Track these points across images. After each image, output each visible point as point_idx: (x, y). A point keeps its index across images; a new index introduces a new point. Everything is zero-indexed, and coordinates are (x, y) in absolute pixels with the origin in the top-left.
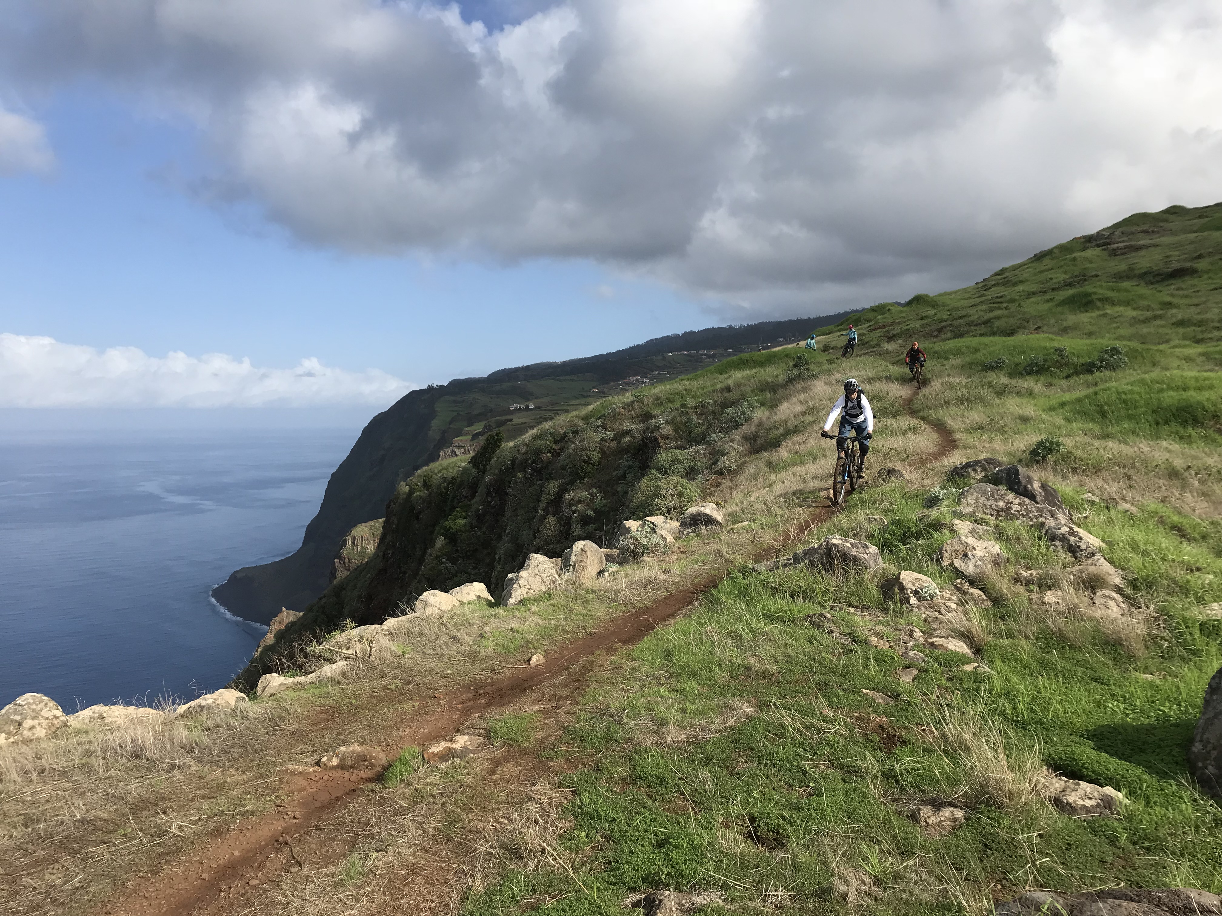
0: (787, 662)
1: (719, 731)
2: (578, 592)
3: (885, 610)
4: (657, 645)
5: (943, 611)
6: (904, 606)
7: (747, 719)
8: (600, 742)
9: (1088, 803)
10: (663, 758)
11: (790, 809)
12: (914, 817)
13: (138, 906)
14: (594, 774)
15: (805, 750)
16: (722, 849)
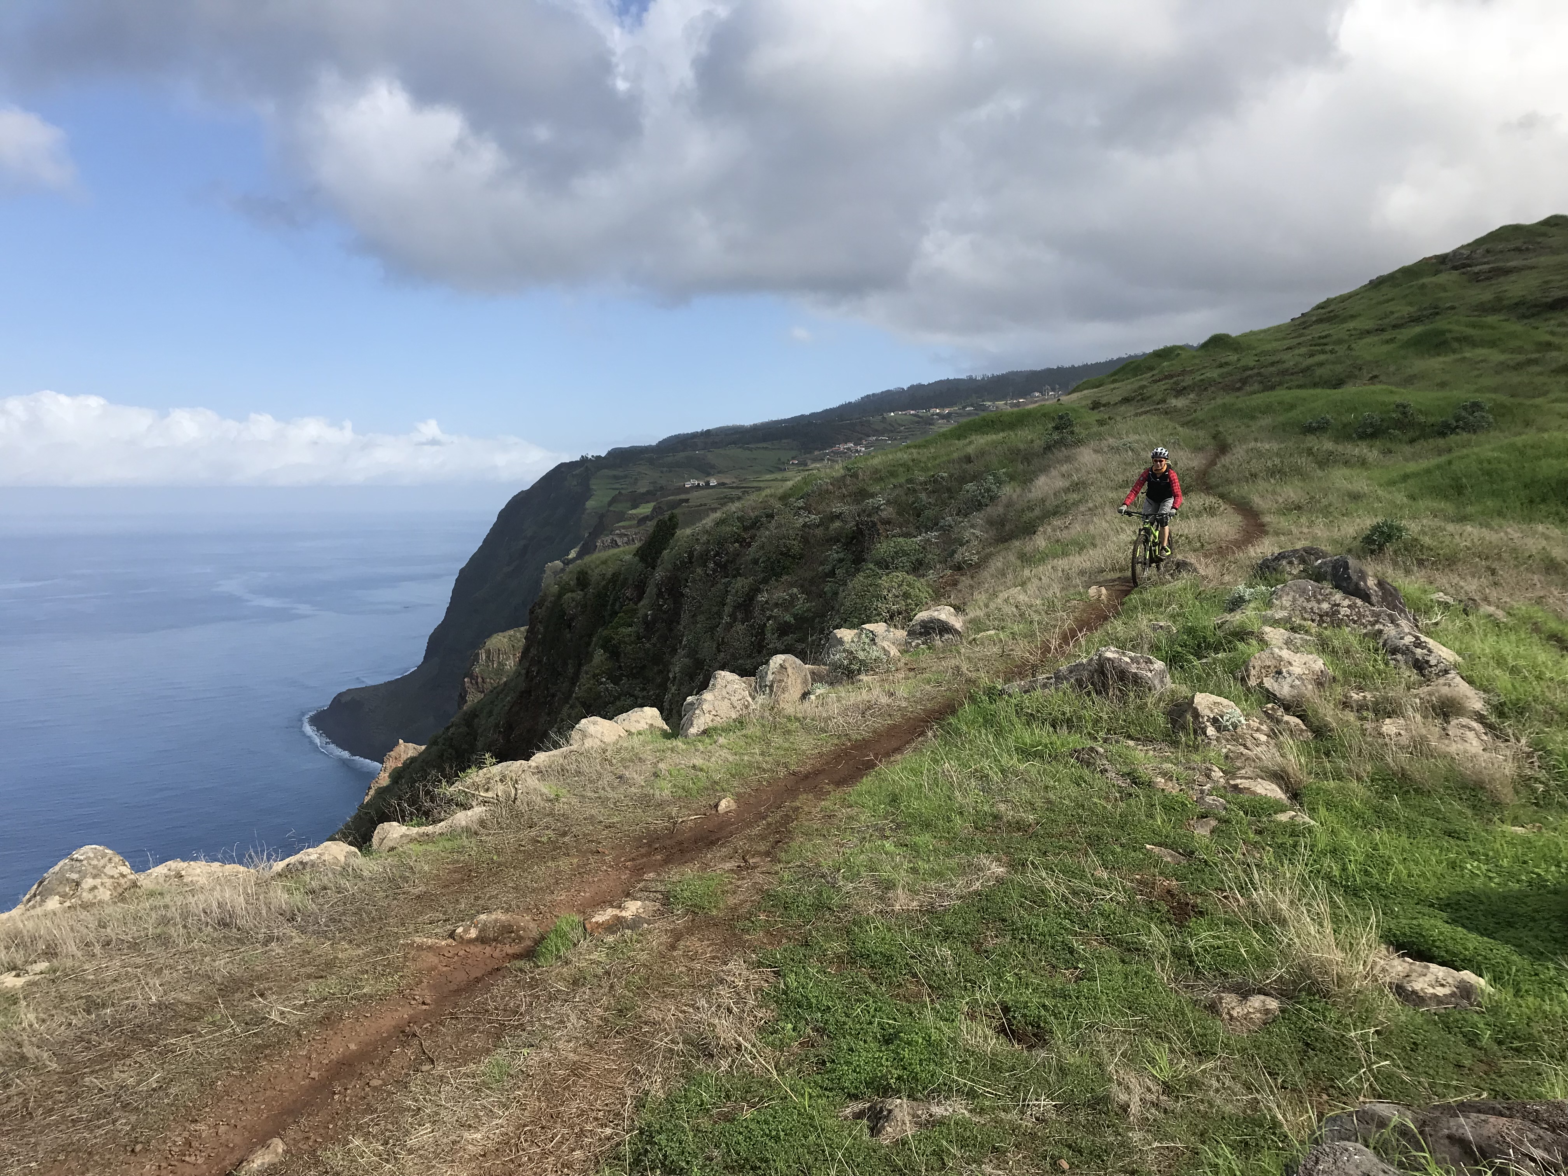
0: (1047, 809)
1: (961, 898)
2: (778, 719)
3: (1175, 744)
4: (880, 787)
5: (1249, 744)
6: (1199, 738)
7: (998, 882)
8: (808, 910)
9: (1440, 991)
10: (889, 930)
11: (1054, 997)
12: (1213, 1008)
13: (231, 1111)
14: (802, 951)
15: (1072, 922)
16: (968, 1047)
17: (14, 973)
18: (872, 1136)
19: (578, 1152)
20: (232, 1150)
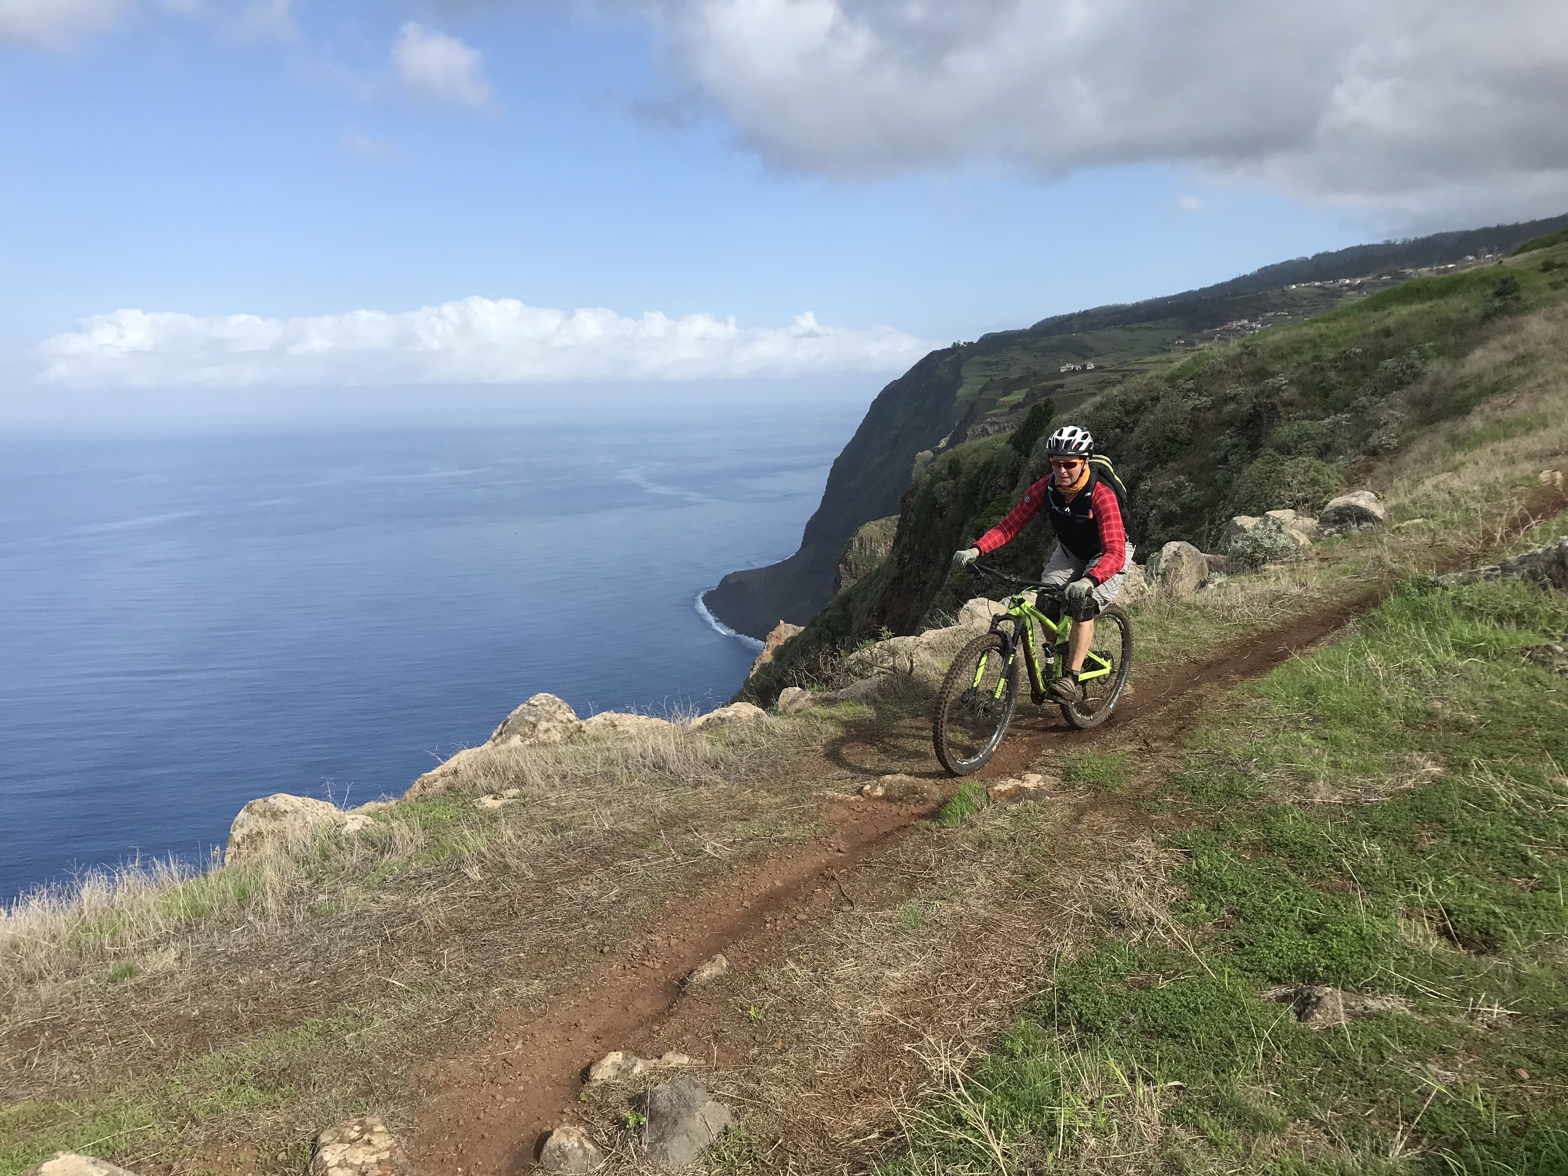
0: (1492, 710)
1: (1391, 795)
2: (1175, 607)
4: (1294, 679)
7: (1434, 781)
8: (1219, 796)
10: (1309, 821)
11: (1506, 904)
13: (679, 928)
14: (1214, 835)
15: (1526, 829)
16: (1405, 944)
17: (492, 796)
18: (1299, 1020)
19: (993, 1001)
20: (683, 961)
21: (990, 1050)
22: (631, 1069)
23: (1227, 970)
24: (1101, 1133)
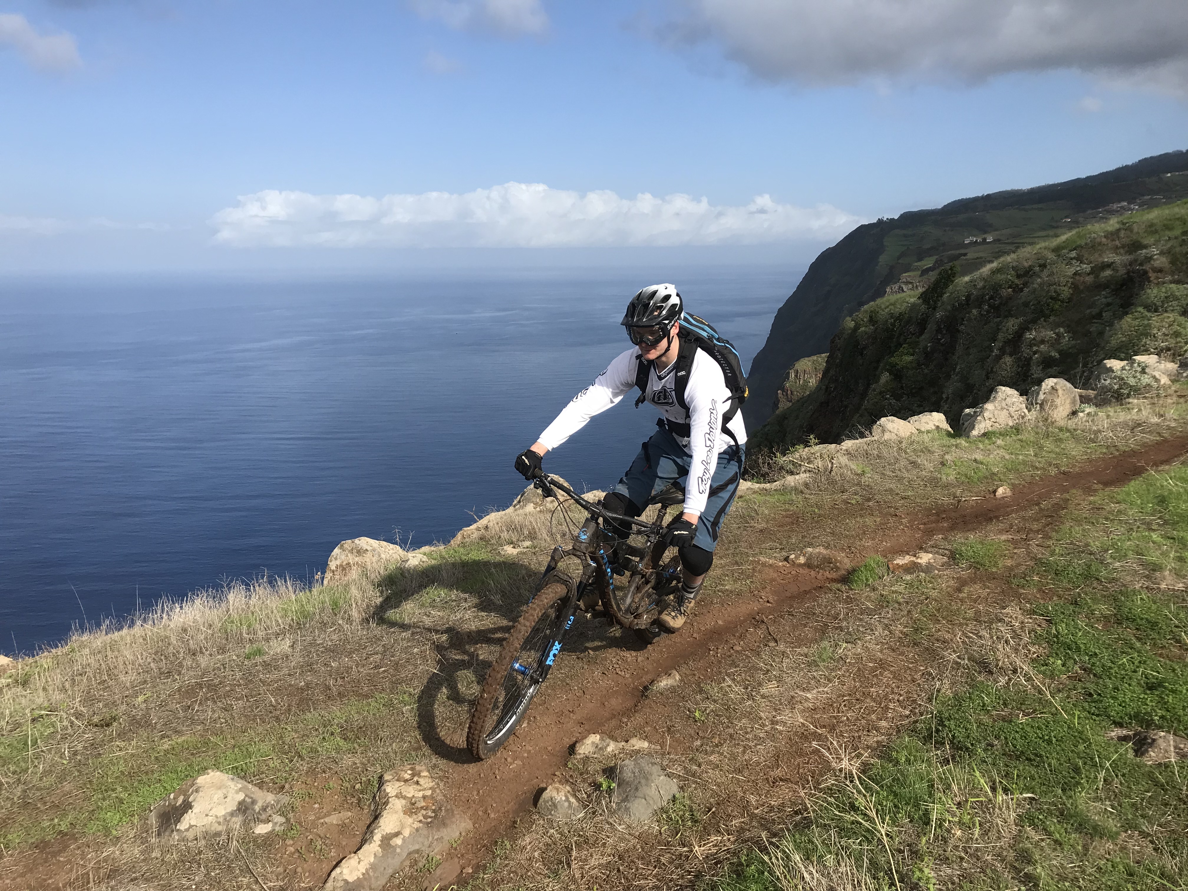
2: (1050, 429)
4: (1148, 490)
8: (1078, 578)
10: (1155, 603)
14: (1071, 608)
17: (512, 546)
18: (1136, 756)
19: (883, 721)
20: (647, 673)
21: (879, 757)
22: (606, 748)
23: (1077, 713)
24: (966, 827)
